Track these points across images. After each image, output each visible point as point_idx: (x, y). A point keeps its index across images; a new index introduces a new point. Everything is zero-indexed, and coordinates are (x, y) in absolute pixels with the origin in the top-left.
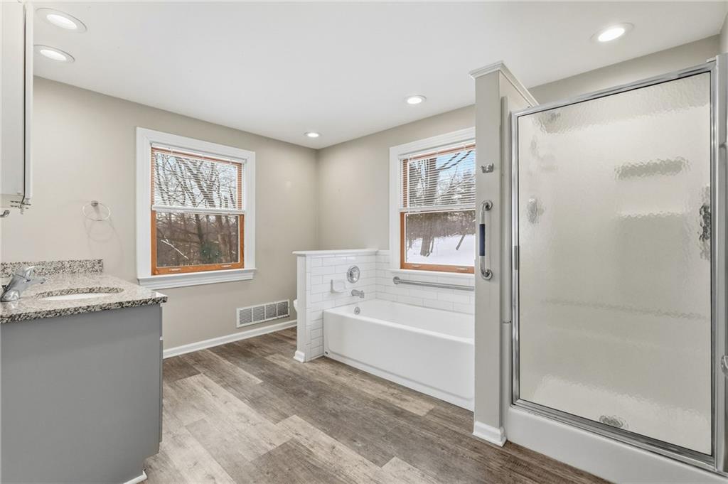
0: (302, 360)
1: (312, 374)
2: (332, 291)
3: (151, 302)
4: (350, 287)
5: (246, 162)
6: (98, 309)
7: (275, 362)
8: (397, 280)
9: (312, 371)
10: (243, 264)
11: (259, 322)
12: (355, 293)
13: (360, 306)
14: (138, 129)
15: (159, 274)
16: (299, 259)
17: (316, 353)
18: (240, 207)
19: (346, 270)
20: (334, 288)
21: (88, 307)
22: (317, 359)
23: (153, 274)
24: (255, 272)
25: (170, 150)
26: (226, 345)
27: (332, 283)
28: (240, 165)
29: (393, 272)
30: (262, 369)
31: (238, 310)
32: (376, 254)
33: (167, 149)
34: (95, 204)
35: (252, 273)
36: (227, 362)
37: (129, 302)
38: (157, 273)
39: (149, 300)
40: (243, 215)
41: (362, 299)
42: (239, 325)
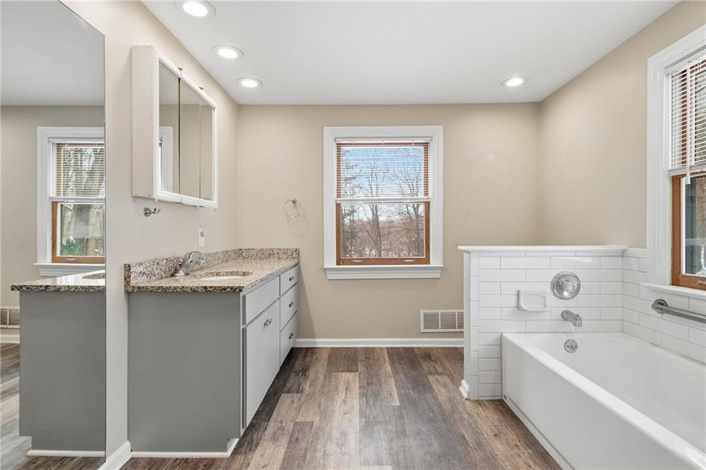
0: (465, 395)
1: (462, 419)
2: (518, 307)
3: (228, 290)
4: (556, 305)
5: (431, 140)
6: (189, 291)
7: (434, 386)
8: (661, 305)
9: (466, 416)
10: (429, 260)
11: (447, 330)
12: (567, 316)
13: (578, 338)
14: (325, 128)
15: (344, 264)
16: (466, 256)
17: (487, 393)
18: (426, 194)
19: (551, 276)
20: (522, 304)
21: (183, 287)
22: (488, 401)
23: (338, 263)
24: (442, 270)
25: (351, 142)
26: (405, 349)
27: (518, 294)
28: (426, 145)
29: (656, 291)
30: (413, 390)
31: (422, 312)
32: (623, 254)
33: (349, 142)
34: (294, 202)
35: (439, 271)
36: (389, 369)
37: (212, 287)
38: (341, 263)
39: (228, 287)
40: (429, 203)
41: (579, 329)
42: (423, 330)
